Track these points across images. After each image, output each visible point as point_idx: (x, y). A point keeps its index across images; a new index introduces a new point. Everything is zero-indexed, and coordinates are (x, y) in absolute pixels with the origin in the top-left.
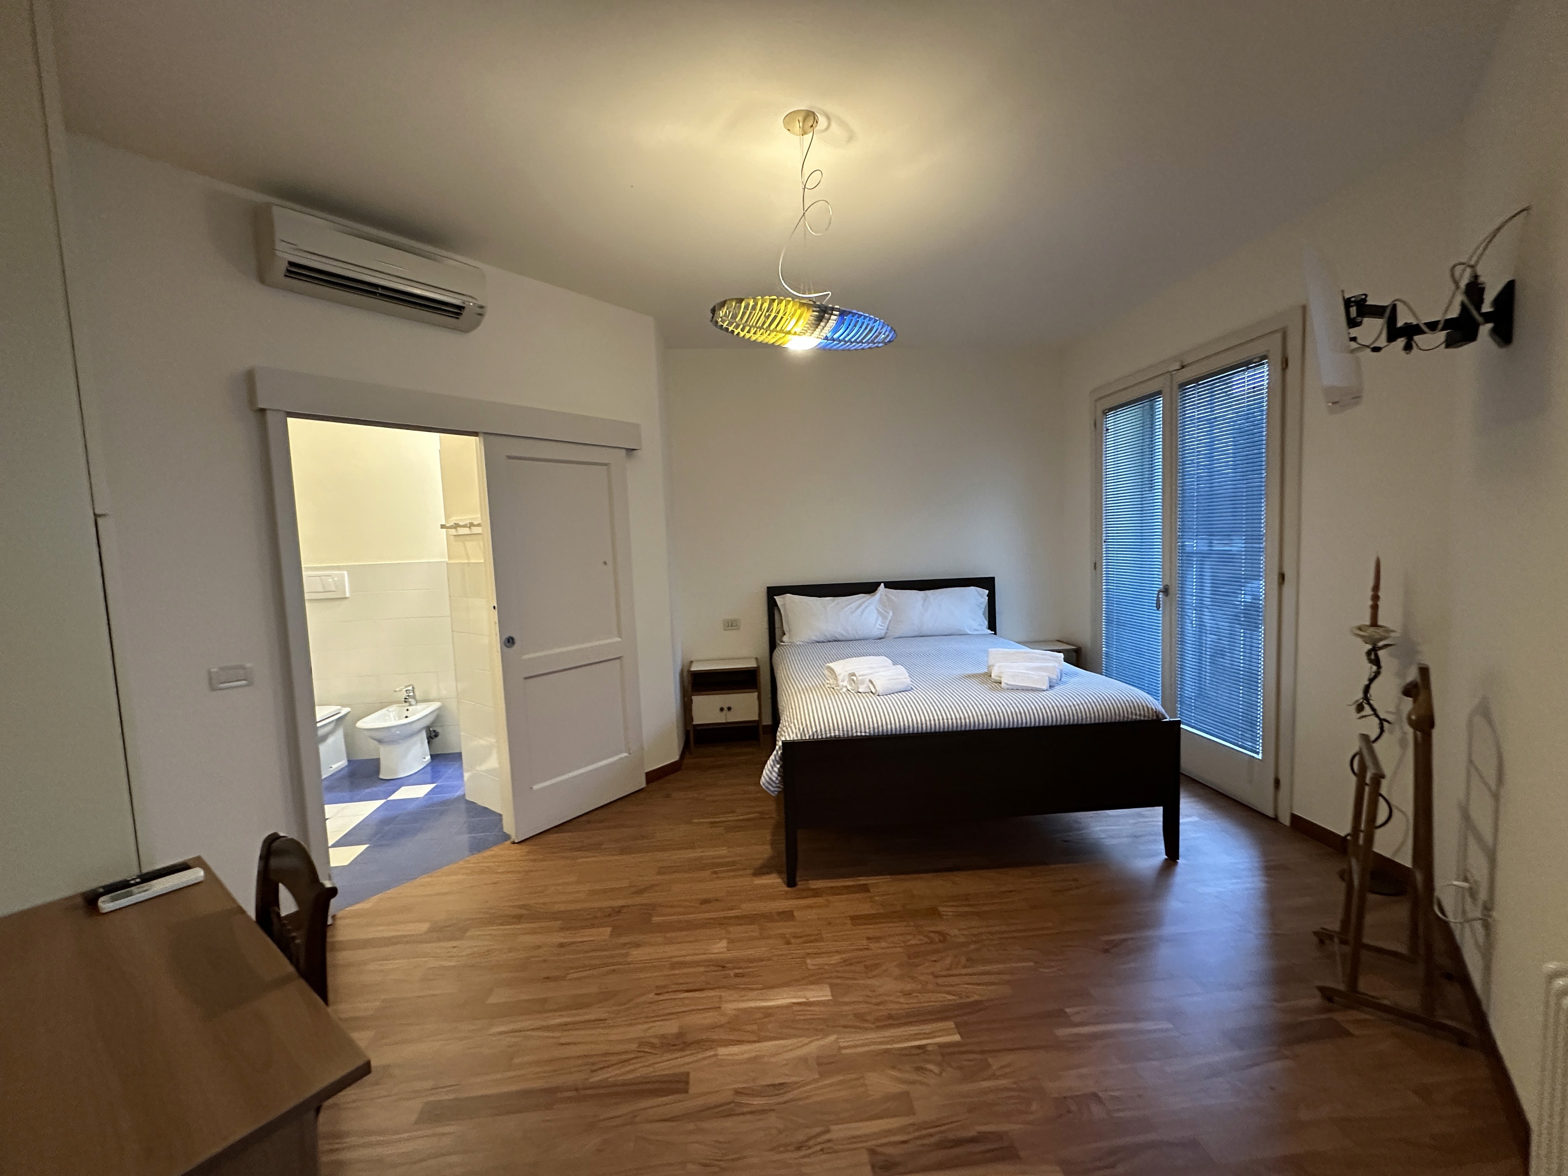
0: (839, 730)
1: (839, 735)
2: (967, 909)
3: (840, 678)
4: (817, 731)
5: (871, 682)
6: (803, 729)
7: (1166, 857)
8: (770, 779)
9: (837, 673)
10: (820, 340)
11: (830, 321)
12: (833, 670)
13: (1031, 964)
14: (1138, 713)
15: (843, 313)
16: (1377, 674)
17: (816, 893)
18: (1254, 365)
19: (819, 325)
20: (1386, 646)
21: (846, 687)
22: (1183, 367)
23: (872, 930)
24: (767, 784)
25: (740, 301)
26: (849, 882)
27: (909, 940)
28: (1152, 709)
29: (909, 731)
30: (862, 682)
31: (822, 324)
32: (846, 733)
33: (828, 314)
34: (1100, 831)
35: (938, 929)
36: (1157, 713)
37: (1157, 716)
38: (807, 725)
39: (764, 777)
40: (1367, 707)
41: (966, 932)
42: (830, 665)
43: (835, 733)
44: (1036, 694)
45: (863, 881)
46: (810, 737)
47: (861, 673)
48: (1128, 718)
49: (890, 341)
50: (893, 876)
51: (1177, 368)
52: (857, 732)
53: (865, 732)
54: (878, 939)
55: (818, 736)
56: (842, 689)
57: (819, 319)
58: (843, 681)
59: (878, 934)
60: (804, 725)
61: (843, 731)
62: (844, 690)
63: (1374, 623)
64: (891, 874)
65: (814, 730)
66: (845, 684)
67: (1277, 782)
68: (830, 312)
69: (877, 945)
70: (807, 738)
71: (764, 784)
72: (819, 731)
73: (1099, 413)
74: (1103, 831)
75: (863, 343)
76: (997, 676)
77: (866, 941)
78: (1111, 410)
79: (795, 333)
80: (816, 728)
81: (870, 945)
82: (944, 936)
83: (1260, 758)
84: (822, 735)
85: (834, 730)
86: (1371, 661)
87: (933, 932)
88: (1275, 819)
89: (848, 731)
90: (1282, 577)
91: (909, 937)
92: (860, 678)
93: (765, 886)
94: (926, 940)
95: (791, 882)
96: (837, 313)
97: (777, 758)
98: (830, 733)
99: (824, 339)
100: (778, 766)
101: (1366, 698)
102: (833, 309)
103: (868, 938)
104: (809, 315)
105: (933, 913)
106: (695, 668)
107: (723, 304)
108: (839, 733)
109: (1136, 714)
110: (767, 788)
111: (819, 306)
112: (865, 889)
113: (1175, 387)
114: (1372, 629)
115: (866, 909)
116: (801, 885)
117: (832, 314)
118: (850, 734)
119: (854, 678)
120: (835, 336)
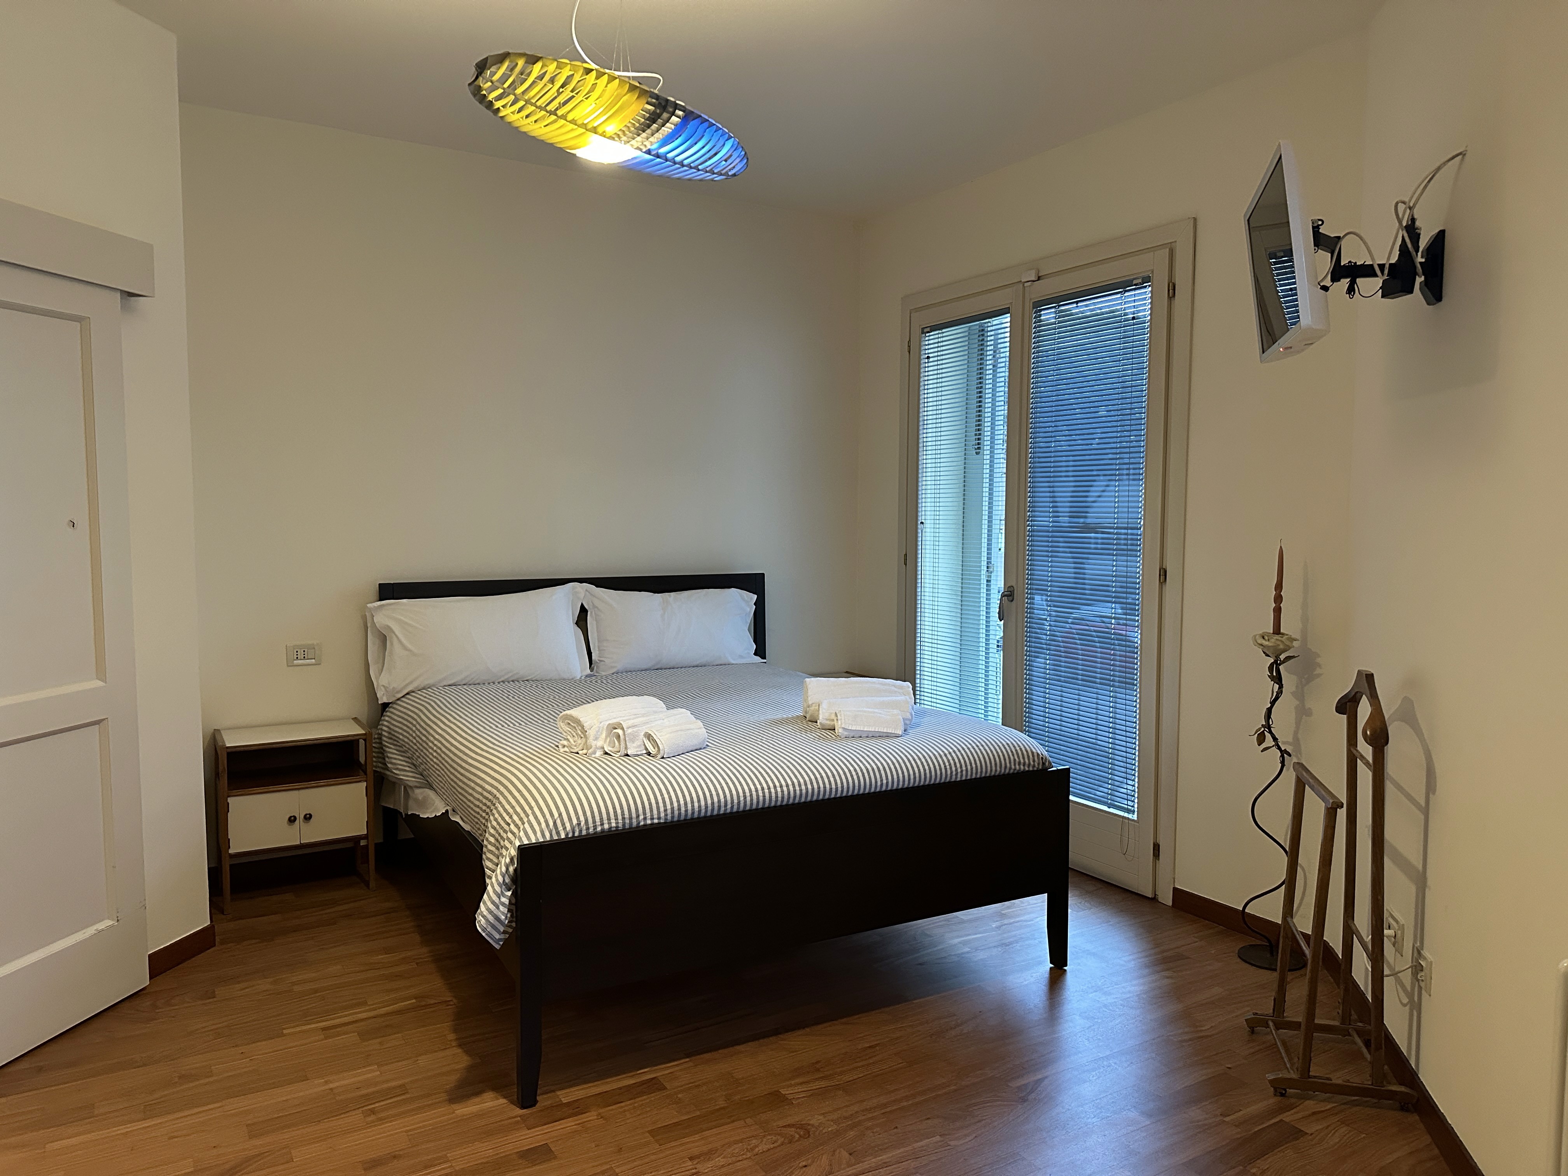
0: (616, 819)
1: (617, 827)
2: (823, 1084)
3: (591, 733)
4: (579, 824)
5: (649, 736)
6: (555, 823)
7: (1052, 966)
8: (497, 919)
9: (586, 725)
10: (638, 153)
11: (668, 125)
12: (578, 722)
13: (938, 1138)
14: (1022, 761)
15: (689, 116)
16: (1280, 692)
17: (577, 1109)
18: (1134, 287)
19: (649, 127)
20: (1288, 658)
21: (603, 748)
22: (1039, 278)
23: (695, 1144)
24: (489, 929)
25: (533, 60)
26: (626, 1081)
27: (756, 1146)
28: (1038, 754)
29: (726, 810)
30: (634, 737)
31: (655, 126)
32: (627, 821)
33: (668, 112)
34: (960, 943)
35: (790, 1121)
36: (1043, 760)
37: (1044, 764)
38: (560, 815)
39: (484, 916)
40: (1267, 735)
41: (835, 1116)
42: (574, 712)
43: (610, 823)
44: (891, 741)
45: (646, 1074)
46: (567, 834)
47: (630, 723)
48: (1010, 768)
49: (734, 175)
50: (693, 1058)
51: (1033, 279)
52: (645, 819)
53: (659, 818)
54: (708, 1155)
55: (581, 831)
56: (594, 753)
57: (653, 118)
58: (596, 739)
59: (705, 1149)
60: (556, 815)
61: (623, 818)
62: (599, 753)
63: (1277, 630)
64: (688, 1056)
65: (575, 822)
66: (600, 743)
67: (1156, 848)
68: (671, 110)
69: (710, 1164)
70: (563, 836)
71: (484, 930)
72: (583, 823)
73: (916, 330)
74: (965, 943)
75: (699, 170)
76: (827, 720)
77: (690, 1163)
78: (933, 328)
79: (603, 135)
80: (578, 819)
81: (698, 1166)
82: (805, 1130)
83: (1136, 819)
84: (588, 829)
85: (609, 819)
86: (1272, 677)
87: (789, 1126)
88: (1154, 899)
89: (631, 818)
90: (1163, 573)
91: (754, 1142)
92: (630, 731)
93: (480, 1115)
94: (781, 1140)
95: (527, 1100)
96: (680, 113)
97: (507, 880)
98: (602, 824)
99: (645, 152)
100: (509, 893)
101: (1268, 726)
102: (676, 106)
103: (691, 1159)
104: (638, 108)
105: (776, 1100)
106: (232, 741)
107: (501, 59)
108: (617, 823)
109: (1019, 763)
110: (489, 934)
111: (657, 97)
112: (655, 1085)
113: (1029, 305)
114: (1277, 637)
115: (670, 1116)
116: (544, 1101)
117: (673, 114)
118: (635, 824)
119: (620, 731)
120: (663, 150)
